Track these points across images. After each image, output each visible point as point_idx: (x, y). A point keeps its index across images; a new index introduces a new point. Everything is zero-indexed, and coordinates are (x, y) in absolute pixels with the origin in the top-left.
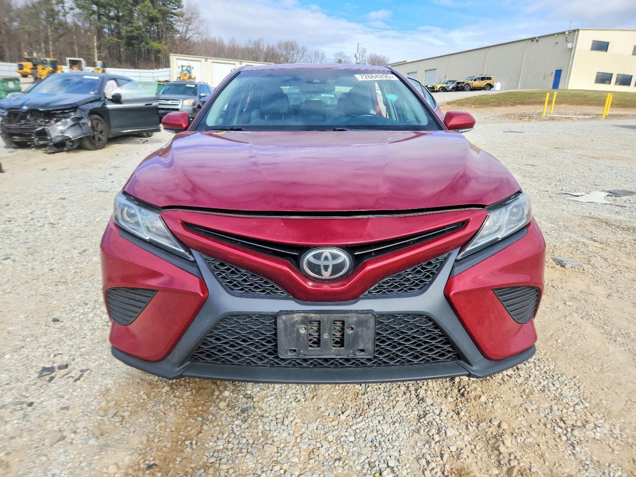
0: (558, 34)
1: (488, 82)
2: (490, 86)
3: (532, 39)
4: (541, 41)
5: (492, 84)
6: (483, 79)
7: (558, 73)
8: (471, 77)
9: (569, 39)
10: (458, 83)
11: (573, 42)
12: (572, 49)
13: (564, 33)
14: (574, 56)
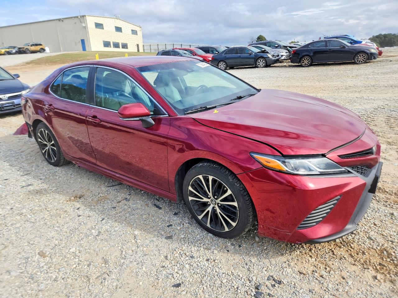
0: (74, 17)
1: (41, 47)
2: (43, 50)
3: (59, 20)
4: (65, 21)
5: (44, 48)
6: (37, 45)
7: (83, 41)
8: (27, 44)
9: (82, 21)
10: (20, 48)
11: (84, 23)
12: (85, 27)
13: (77, 17)
14: (88, 31)
